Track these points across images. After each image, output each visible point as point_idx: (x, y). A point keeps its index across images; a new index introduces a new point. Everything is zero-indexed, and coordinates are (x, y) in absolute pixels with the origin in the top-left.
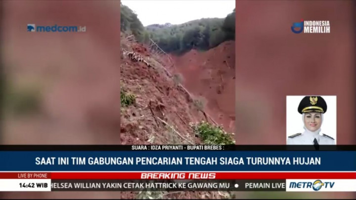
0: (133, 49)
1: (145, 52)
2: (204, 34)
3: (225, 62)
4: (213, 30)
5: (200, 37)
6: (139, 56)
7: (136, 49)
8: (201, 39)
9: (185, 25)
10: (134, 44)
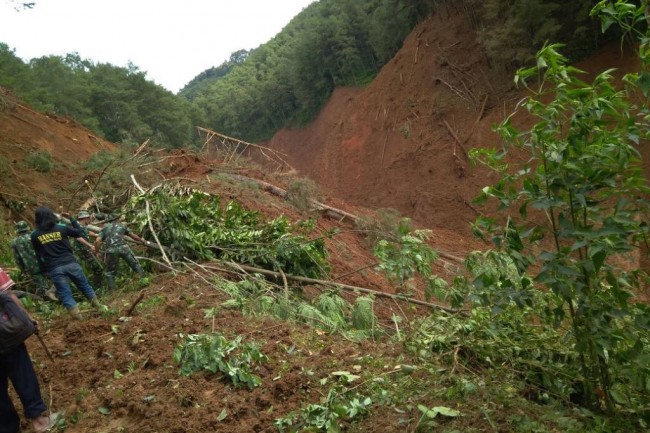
0: (165, 173)
1: (199, 166)
2: (348, 35)
3: (438, 82)
4: (370, 11)
5: (341, 48)
6: (178, 186)
7: (173, 169)
8: (348, 51)
9: (287, 36)
10: (161, 160)
